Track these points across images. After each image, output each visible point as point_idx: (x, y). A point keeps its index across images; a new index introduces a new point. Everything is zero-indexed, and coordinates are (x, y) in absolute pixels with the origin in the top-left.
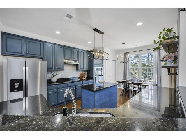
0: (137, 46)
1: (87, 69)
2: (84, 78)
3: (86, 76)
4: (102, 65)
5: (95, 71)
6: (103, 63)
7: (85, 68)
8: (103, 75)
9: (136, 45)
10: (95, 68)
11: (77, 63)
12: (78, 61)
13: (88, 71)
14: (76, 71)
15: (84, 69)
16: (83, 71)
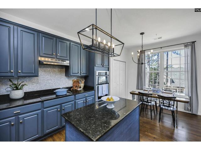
0: (160, 40)
1: (85, 74)
2: (80, 88)
3: (82, 85)
4: (107, 68)
5: (97, 77)
6: (109, 65)
7: (81, 73)
8: (109, 83)
9: (159, 38)
10: (97, 73)
11: (66, 63)
12: (68, 60)
13: (86, 78)
14: (65, 77)
15: (79, 74)
16: (78, 77)
